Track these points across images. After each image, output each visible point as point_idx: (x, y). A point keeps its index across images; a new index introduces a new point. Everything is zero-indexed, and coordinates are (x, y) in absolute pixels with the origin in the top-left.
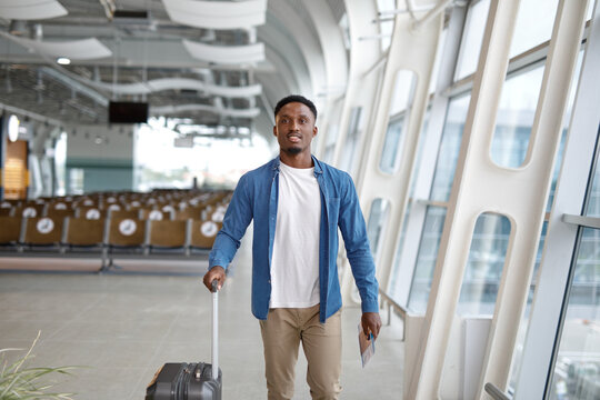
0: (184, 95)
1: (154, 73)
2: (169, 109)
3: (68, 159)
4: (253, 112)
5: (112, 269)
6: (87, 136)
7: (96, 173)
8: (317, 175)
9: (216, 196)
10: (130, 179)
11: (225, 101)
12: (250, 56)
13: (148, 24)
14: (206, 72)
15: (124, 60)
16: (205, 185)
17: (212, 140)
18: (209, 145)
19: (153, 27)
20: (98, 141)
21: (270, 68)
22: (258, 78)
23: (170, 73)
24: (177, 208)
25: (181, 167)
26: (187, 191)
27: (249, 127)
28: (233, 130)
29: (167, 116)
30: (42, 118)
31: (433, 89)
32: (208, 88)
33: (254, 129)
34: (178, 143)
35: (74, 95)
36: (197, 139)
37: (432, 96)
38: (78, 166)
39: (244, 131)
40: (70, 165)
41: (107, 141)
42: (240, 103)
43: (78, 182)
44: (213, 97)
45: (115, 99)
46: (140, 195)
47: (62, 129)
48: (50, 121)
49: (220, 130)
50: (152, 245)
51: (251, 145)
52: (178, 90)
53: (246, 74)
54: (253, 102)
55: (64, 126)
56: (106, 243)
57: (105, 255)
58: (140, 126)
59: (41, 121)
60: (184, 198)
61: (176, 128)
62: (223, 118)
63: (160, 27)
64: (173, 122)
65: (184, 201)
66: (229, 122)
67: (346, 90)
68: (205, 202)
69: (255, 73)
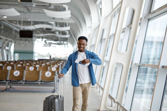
0: (47, 30)
1: (36, 23)
2: (42, 35)
3: (14, 50)
4: (68, 36)
6: (19, 44)
7: (21, 54)
11: (59, 32)
13: (33, 4)
14: (53, 23)
15: (28, 19)
16: (53, 58)
18: (55, 47)
19: (34, 6)
20: (23, 45)
21: (72, 21)
23: (42, 23)
24: (41, 66)
25: (48, 53)
26: (48, 60)
27: (67, 41)
28: (62, 42)
29: (42, 38)
30: (5, 38)
33: (68, 42)
34: (45, 45)
35: (14, 31)
36: (52, 45)
38: (17, 53)
39: (65, 42)
40: (15, 52)
41: (26, 45)
42: (64, 33)
43: (17, 57)
44: (56, 31)
47: (11, 41)
48: (8, 39)
49: (58, 42)
50: (26, 80)
51: (68, 47)
52: (45, 29)
53: (66, 23)
54: (68, 33)
55: (13, 41)
56: (8, 79)
57: (7, 84)
58: (35, 41)
59: (5, 39)
60: (45, 62)
61: (45, 41)
62: (59, 38)
63: (36, 5)
64: (44, 40)
65: (45, 63)
66: (61, 40)
67: (100, 24)
68: (51, 64)
69: (68, 23)
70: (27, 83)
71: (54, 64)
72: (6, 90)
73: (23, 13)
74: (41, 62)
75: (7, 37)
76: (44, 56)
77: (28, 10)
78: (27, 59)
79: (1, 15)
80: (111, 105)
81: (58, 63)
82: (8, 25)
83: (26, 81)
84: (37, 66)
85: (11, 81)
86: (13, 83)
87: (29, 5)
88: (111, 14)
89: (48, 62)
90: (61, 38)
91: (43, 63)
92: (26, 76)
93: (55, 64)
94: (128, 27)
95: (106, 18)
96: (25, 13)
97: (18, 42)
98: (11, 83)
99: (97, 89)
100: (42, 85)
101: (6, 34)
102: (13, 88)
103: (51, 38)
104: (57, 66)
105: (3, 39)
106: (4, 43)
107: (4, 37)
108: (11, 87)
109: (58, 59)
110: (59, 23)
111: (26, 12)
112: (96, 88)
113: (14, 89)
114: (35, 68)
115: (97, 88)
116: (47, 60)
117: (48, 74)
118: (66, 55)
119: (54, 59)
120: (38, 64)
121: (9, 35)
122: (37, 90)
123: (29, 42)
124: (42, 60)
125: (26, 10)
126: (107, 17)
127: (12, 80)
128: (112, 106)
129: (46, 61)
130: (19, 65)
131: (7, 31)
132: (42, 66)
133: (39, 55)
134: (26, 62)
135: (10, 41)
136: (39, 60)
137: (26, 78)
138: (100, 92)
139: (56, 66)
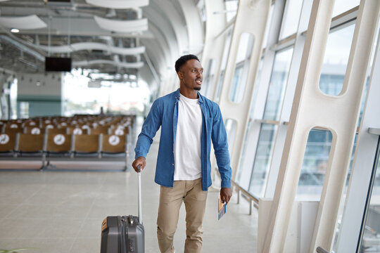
0: (95, 53)
1: (75, 39)
2: (85, 63)
3: (18, 95)
4: (139, 65)
5: (49, 167)
6: (31, 81)
7: (33, 104)
9: (115, 119)
10: (59, 108)
11: (121, 58)
12: (138, 27)
13: (71, 6)
14: (108, 38)
15: (55, 31)
16: (108, 112)
17: (112, 83)
18: (110, 86)
19: (74, 8)
20: (38, 84)
21: (150, 36)
22: (143, 42)
23: (85, 39)
24: (91, 127)
27: (136, 75)
28: (126, 76)
29: (83, 68)
31: (264, 45)
32: (110, 49)
33: (139, 75)
34: (90, 85)
35: (22, 54)
36: (103, 83)
37: (264, 50)
38: (25, 100)
39: (133, 77)
40: (20, 100)
41: (44, 84)
42: (131, 59)
43: (26, 110)
44: (113, 54)
45: (49, 55)
46: (66, 119)
47: (14, 76)
48: (7, 71)
49: (117, 76)
50: (76, 151)
51: (137, 86)
52: (91, 51)
53: (135, 39)
54: (139, 58)
55: (16, 74)
56: (45, 149)
57: (44, 159)
58: (65, 74)
61: (89, 75)
62: (119, 69)
63: (79, 8)
64: (86, 72)
66: (123, 72)
67: (203, 48)
69: (141, 39)
77: (57, 12)
79: (8, 28)
82: (11, 43)
87: (63, 8)
88: (223, 34)
95: (214, 40)
97: (28, 77)
100: (104, 159)
102: (52, 164)
103: (101, 68)
104: (124, 128)
118: (132, 103)
123: (53, 77)
127: (50, 152)
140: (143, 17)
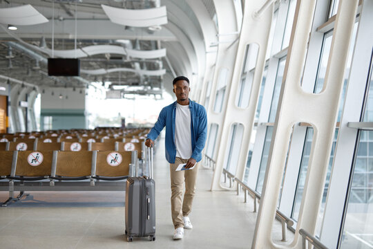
3: (42, 110)
4: (161, 72)
6: (53, 94)
7: (56, 118)
8: (190, 108)
10: (84, 121)
11: (142, 64)
14: (127, 42)
16: (129, 124)
17: (137, 96)
18: (134, 99)
20: (61, 97)
23: (101, 43)
24: (98, 140)
26: (118, 128)
27: (160, 88)
28: (149, 88)
29: (104, 79)
30: (21, 82)
38: (49, 115)
39: (156, 89)
40: (43, 114)
41: (67, 97)
43: (49, 124)
44: (134, 62)
45: (53, 57)
46: (89, 131)
47: (34, 89)
48: (25, 83)
49: (141, 88)
50: (59, 176)
51: (162, 98)
52: (108, 57)
53: (156, 42)
54: (161, 65)
55: (37, 87)
56: (14, 174)
57: (12, 187)
58: (88, 87)
59: (19, 84)
60: (111, 133)
61: (110, 87)
62: (142, 78)
64: (108, 84)
65: (109, 135)
66: (146, 83)
68: (124, 135)
69: (162, 42)
70: (62, 182)
71: (130, 137)
72: (9, 202)
73: (58, 21)
74: (100, 133)
75: (24, 80)
76: (108, 121)
77: (69, 13)
78: (69, 128)
79: (4, 25)
80: (281, 238)
81: (140, 135)
82: (24, 52)
83: (59, 178)
84: (91, 141)
85: (22, 178)
86: (26, 184)
89: (117, 133)
90: (146, 78)
91: (105, 134)
92: (58, 164)
93: (134, 137)
94: (317, 30)
95: (256, 16)
96: (60, 20)
97: (49, 90)
98: (22, 183)
99: (238, 194)
100: (98, 187)
101: (22, 74)
102: (28, 195)
103: (122, 79)
104: (138, 141)
105: (14, 83)
106: (19, 93)
107: (19, 79)
108: (22, 193)
109: (142, 126)
110: (141, 42)
111: (64, 19)
112: (236, 193)
113: (32, 198)
114: (85, 146)
115: (237, 191)
116: (116, 130)
117: (114, 159)
119: (131, 127)
120: (94, 138)
121: (28, 73)
122: (87, 200)
123: (74, 90)
124: (105, 129)
125: (63, 15)
126: (259, 12)
127: (24, 177)
128: (283, 240)
129: (113, 131)
130: (47, 141)
131: (23, 65)
132: (103, 141)
133: (98, 119)
134: (65, 133)
135: (31, 87)
136: (98, 129)
137: (59, 169)
138: (245, 202)
139: (135, 140)
140: (162, 5)
